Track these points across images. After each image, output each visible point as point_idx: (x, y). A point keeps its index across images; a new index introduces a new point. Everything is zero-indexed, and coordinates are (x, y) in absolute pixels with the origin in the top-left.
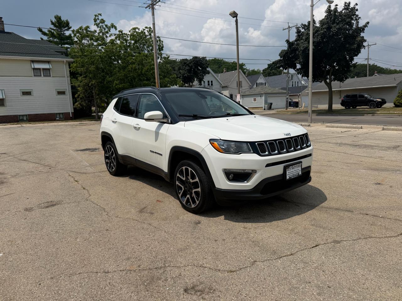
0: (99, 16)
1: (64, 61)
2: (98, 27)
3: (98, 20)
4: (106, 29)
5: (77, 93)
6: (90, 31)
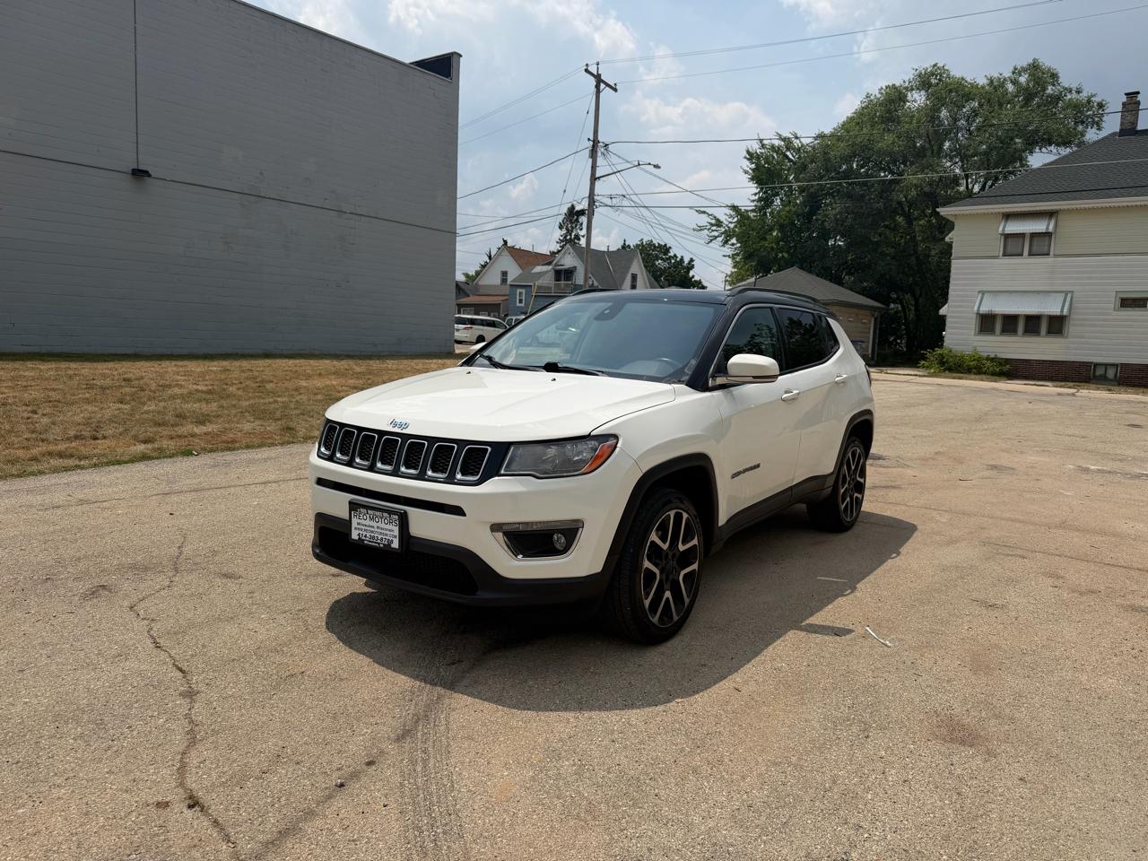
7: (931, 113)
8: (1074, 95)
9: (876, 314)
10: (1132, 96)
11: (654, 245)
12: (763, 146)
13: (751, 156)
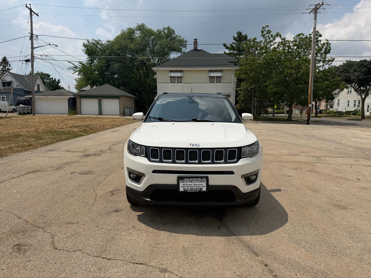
0: (267, 28)
1: (233, 70)
2: (264, 38)
3: (264, 32)
4: (271, 38)
5: (239, 96)
6: (256, 42)
7: (143, 39)
8: (179, 38)
9: (134, 100)
10: (196, 40)
11: (43, 74)
12: (89, 43)
13: (85, 45)
